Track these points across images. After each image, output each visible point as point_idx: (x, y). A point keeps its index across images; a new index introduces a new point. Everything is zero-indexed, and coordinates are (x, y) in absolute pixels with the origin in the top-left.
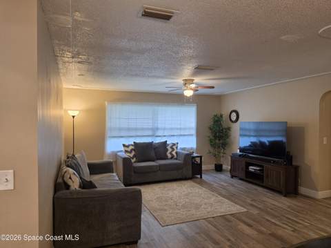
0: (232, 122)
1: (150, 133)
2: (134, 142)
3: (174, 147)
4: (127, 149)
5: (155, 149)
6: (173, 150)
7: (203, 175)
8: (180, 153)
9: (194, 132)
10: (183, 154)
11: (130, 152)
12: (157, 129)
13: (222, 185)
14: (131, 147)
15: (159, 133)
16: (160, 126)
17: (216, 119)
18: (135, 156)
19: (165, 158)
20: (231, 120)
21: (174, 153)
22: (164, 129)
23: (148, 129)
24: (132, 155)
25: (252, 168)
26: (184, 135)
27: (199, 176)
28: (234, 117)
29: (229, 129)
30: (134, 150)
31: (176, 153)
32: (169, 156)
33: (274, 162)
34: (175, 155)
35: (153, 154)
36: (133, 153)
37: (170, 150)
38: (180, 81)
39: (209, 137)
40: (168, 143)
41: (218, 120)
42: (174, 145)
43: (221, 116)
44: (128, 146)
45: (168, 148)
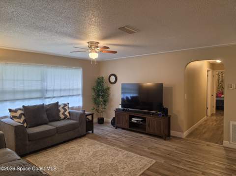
0: (112, 83)
1: (38, 95)
2: (23, 106)
3: (66, 108)
4: (14, 114)
5: (46, 111)
6: (65, 110)
7: (94, 130)
8: (73, 113)
9: (80, 92)
10: (77, 113)
11: (20, 117)
12: (47, 90)
13: (115, 137)
14: (20, 112)
15: (49, 94)
16: (49, 88)
17: (99, 80)
18: (25, 121)
19: (58, 119)
20: (110, 82)
21: (67, 113)
22: (54, 90)
23: (37, 91)
24: (21, 120)
25: (134, 120)
26: (73, 95)
27: (91, 132)
28: (113, 79)
29: (108, 89)
30: (24, 115)
31: (69, 113)
32: (62, 116)
33: (153, 114)
34: (68, 115)
35: (45, 116)
36: (23, 118)
37: (62, 111)
38: (85, 44)
39: (93, 96)
40: (59, 104)
41: (100, 82)
42: (65, 105)
43: (103, 78)
44: (16, 111)
45: (60, 108)
